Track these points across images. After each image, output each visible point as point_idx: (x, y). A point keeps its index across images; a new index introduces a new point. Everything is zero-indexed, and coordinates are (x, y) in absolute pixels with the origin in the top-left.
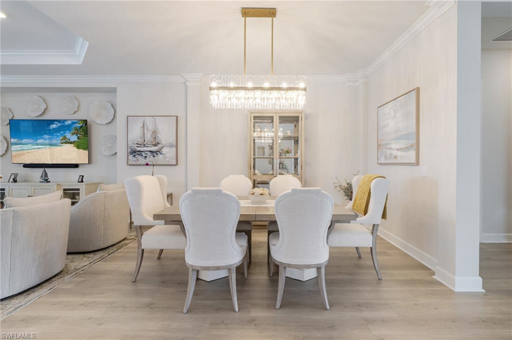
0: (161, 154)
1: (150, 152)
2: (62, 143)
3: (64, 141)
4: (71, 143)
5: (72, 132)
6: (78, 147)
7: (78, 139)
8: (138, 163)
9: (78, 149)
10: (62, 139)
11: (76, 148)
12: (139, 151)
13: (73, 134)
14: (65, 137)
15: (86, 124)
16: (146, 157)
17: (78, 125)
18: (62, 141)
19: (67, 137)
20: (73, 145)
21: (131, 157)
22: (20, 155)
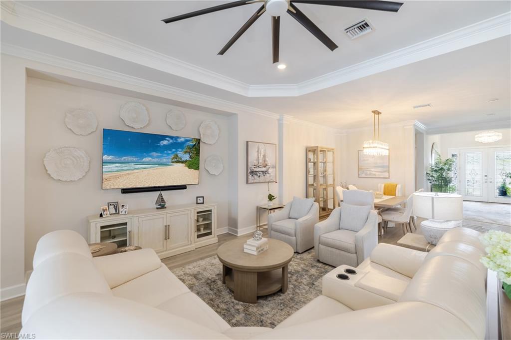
0: (268, 173)
1: (262, 172)
2: (173, 162)
3: (176, 160)
4: (182, 162)
5: (185, 150)
6: (190, 167)
7: (190, 158)
8: (255, 181)
9: (189, 168)
10: (173, 158)
11: (187, 168)
12: (255, 172)
13: (185, 152)
14: (177, 156)
15: (199, 143)
16: (259, 176)
17: (191, 144)
18: (174, 160)
19: (179, 155)
20: (184, 164)
21: (250, 176)
22: (116, 177)
